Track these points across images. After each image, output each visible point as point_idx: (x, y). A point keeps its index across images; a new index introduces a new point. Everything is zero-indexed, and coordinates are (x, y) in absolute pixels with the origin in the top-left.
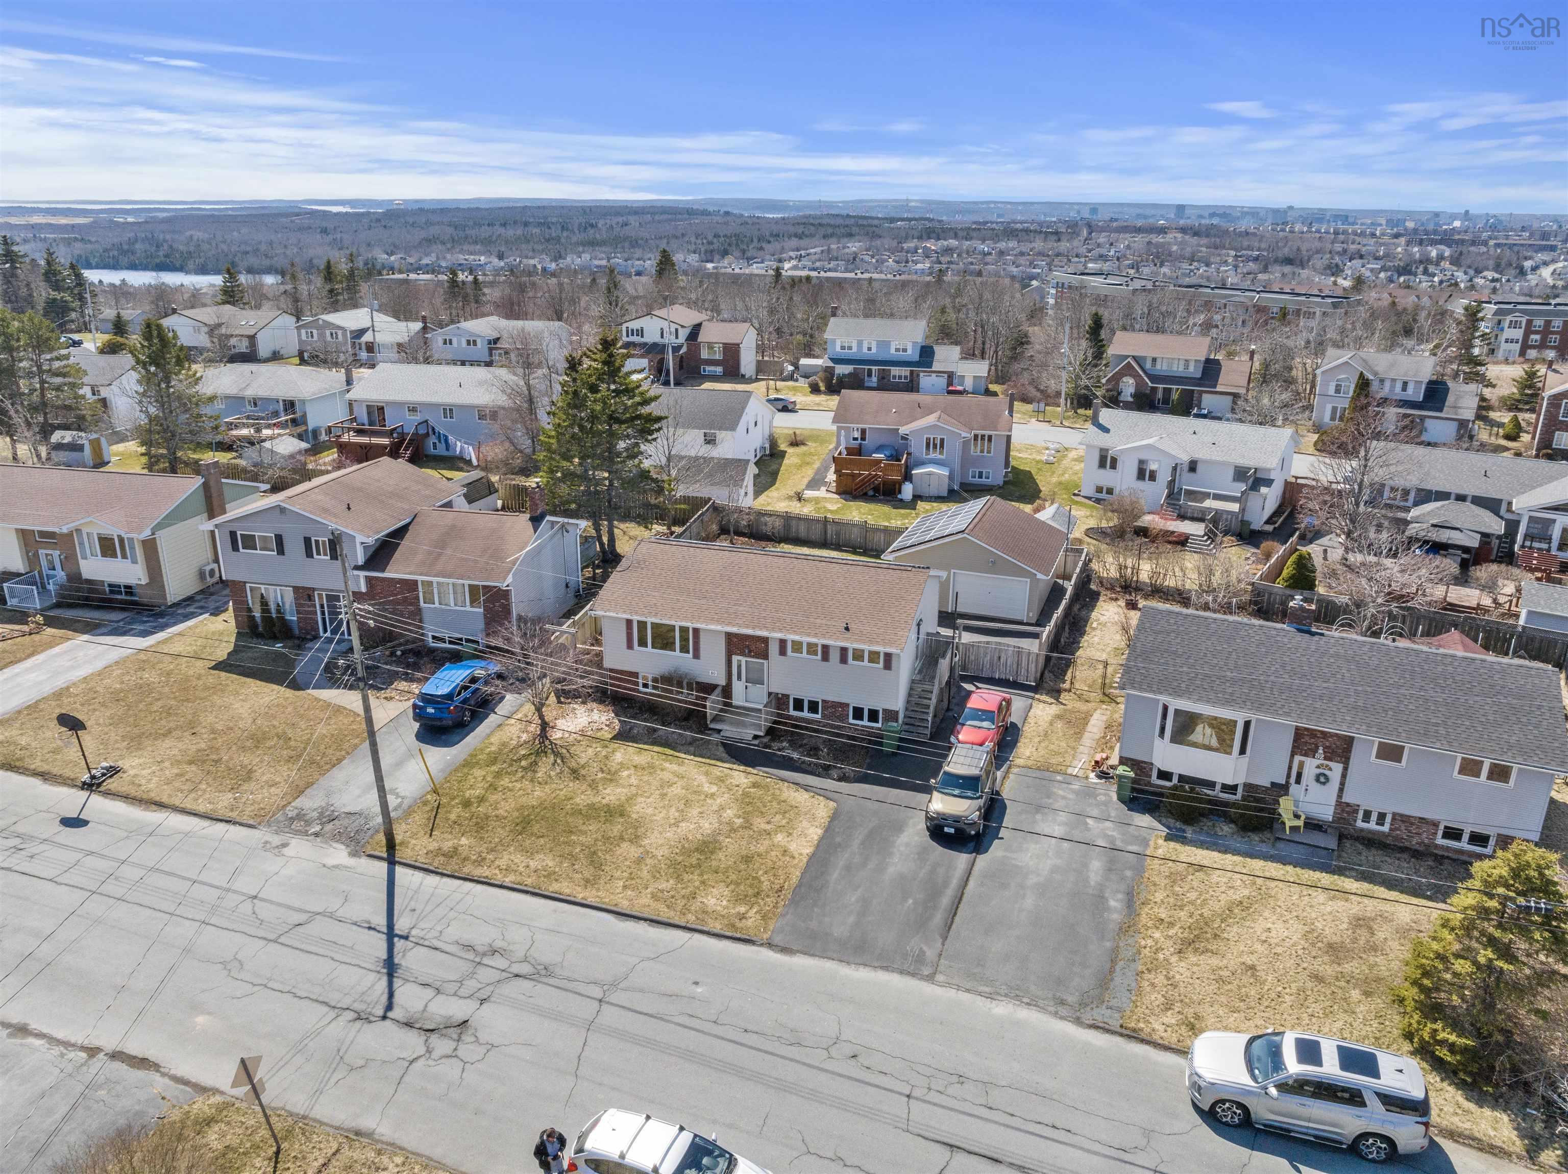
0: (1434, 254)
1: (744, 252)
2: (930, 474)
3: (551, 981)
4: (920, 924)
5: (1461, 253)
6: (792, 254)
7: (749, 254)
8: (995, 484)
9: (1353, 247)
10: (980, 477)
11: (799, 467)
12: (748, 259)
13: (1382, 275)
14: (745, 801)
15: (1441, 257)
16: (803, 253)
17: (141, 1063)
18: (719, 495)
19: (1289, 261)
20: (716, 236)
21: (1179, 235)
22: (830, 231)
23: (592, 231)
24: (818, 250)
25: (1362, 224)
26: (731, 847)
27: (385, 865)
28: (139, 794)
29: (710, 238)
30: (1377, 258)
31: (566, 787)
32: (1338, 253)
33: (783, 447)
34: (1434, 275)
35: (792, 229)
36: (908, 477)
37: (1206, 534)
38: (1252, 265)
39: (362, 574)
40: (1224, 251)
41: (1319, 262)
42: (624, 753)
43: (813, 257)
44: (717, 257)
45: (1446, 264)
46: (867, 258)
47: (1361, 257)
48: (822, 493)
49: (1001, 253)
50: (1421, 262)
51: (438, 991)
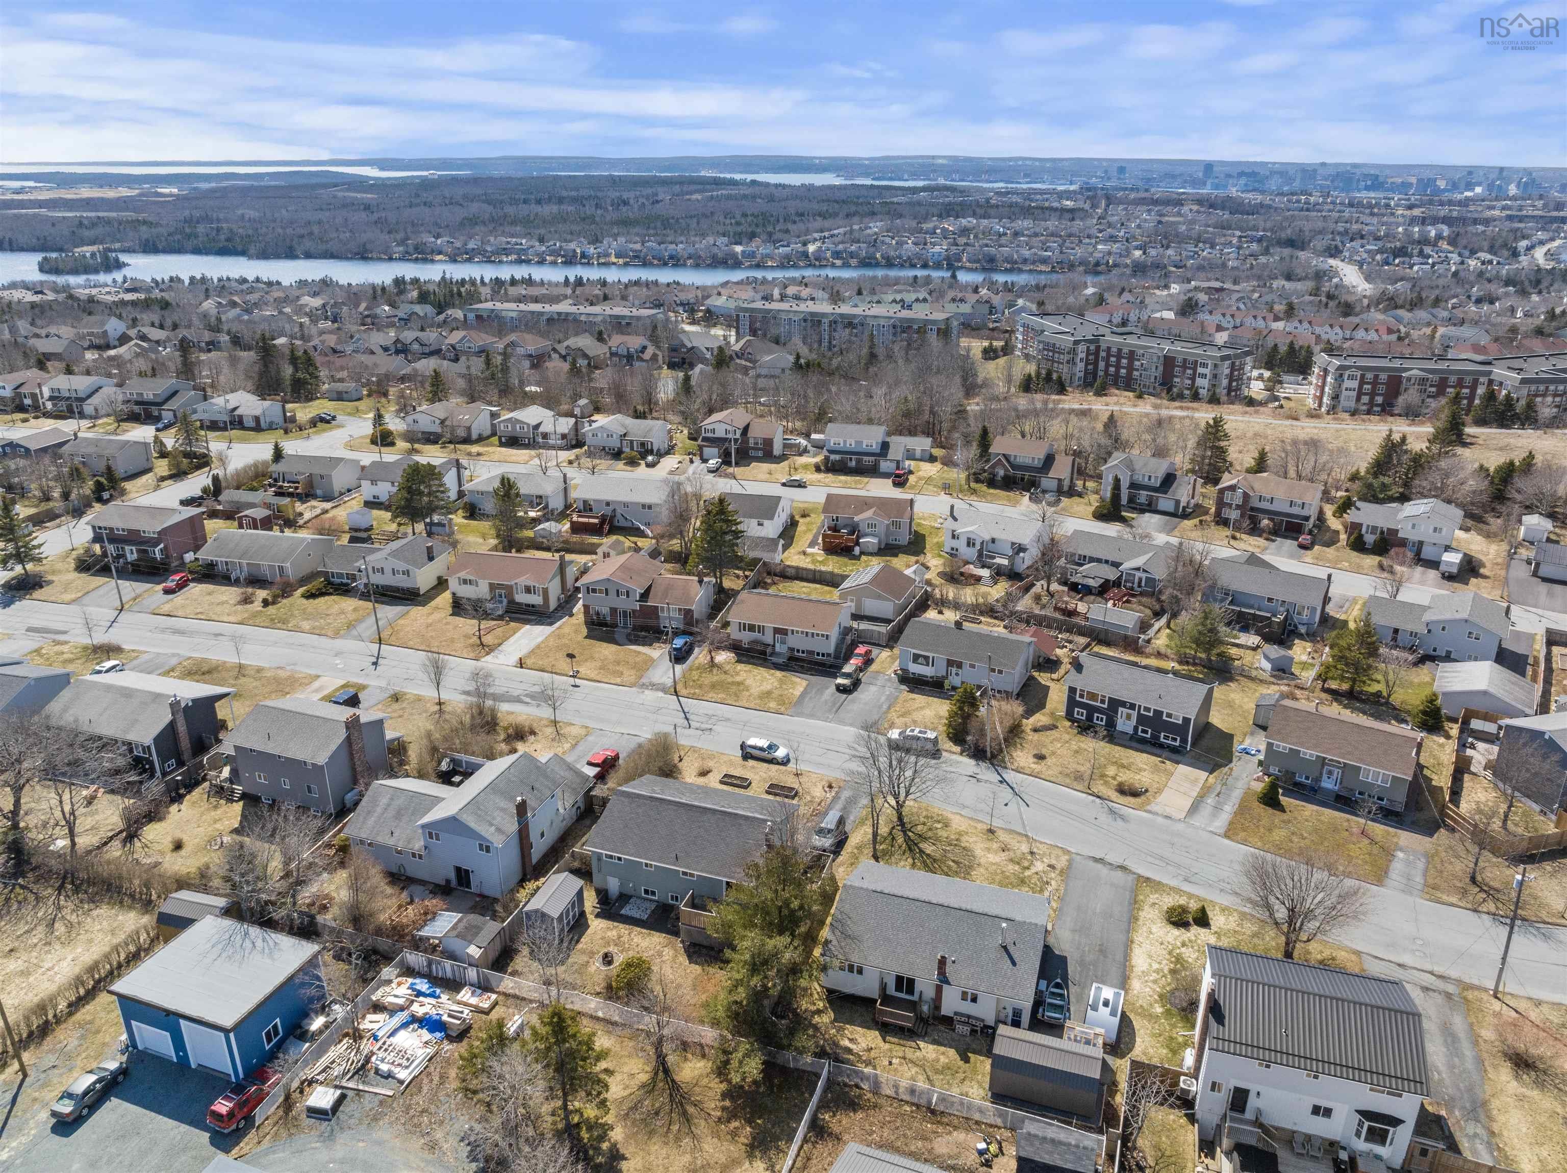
0: (1433, 234)
1: (770, 234)
2: (868, 541)
4: (830, 711)
5: (1460, 233)
6: (816, 235)
7: (775, 237)
8: (903, 544)
9: (1355, 227)
10: (895, 541)
11: (805, 532)
12: (775, 242)
13: (1378, 257)
14: (781, 682)
15: (1439, 237)
16: (826, 234)
18: (766, 557)
19: (1291, 243)
20: (745, 215)
21: (1195, 208)
22: (853, 208)
23: (624, 209)
24: (841, 230)
26: (777, 692)
27: (675, 697)
29: (738, 217)
30: (1378, 239)
31: (723, 677)
32: (1339, 233)
33: (797, 518)
34: (1429, 256)
35: (816, 206)
36: (857, 543)
37: (991, 576)
38: (1254, 246)
39: (638, 603)
41: (1319, 243)
42: (740, 667)
43: (836, 240)
44: (745, 240)
45: (1444, 245)
46: (888, 240)
47: (1362, 237)
48: (814, 550)
49: (1016, 234)
50: (1419, 242)
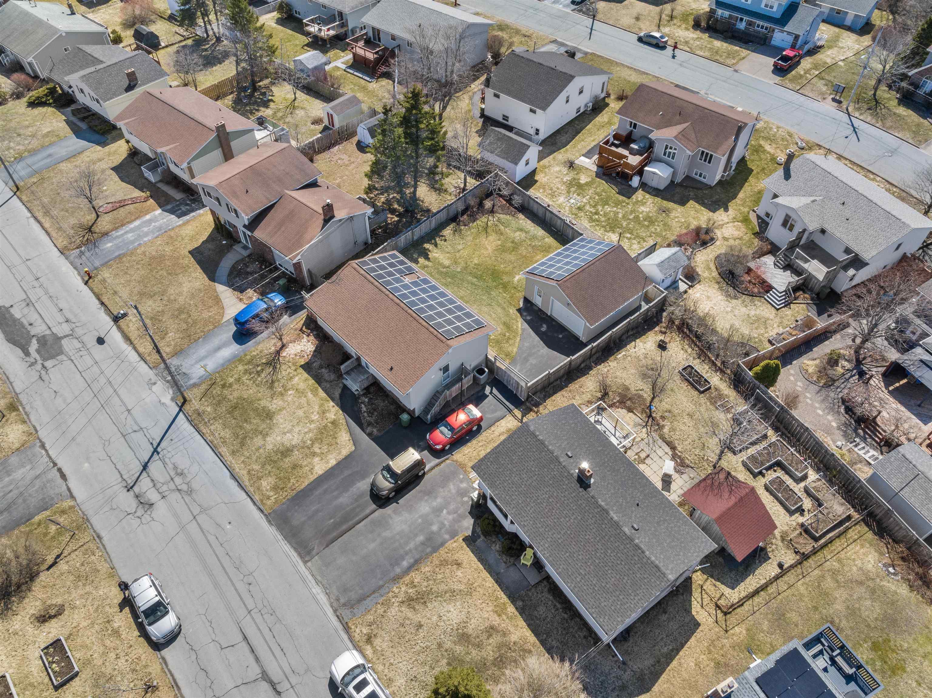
2: (654, 173)
3: (187, 499)
4: (326, 534)
8: (709, 183)
10: (700, 176)
14: (322, 430)
17: (63, 476)
26: (295, 457)
27: (177, 409)
28: (126, 332)
31: (263, 392)
37: (785, 291)
42: (299, 377)
51: (154, 486)
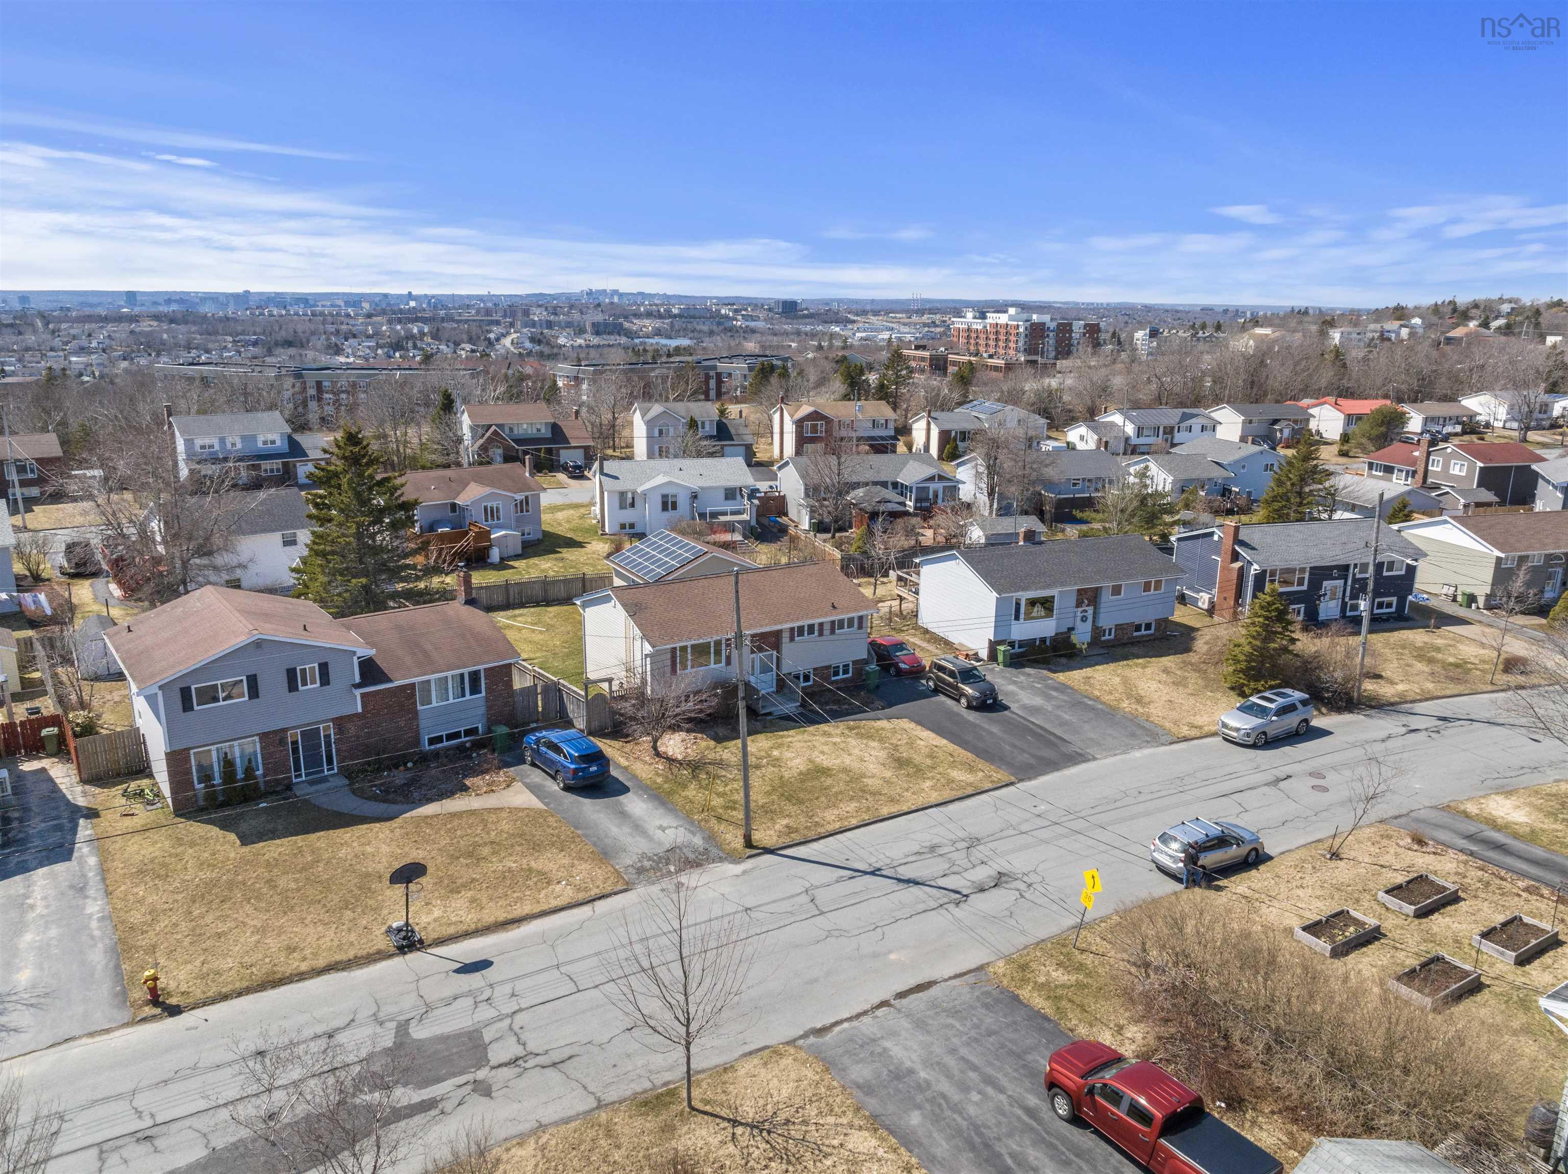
0: (415, 331)
5: (438, 330)
8: (536, 538)
13: (379, 352)
15: (422, 334)
19: (289, 344)
25: (323, 306)
30: (369, 337)
32: (332, 333)
36: (491, 542)
39: (358, 693)
40: (220, 337)
41: (318, 343)
45: (428, 339)
50: (408, 338)
51: (957, 873)
